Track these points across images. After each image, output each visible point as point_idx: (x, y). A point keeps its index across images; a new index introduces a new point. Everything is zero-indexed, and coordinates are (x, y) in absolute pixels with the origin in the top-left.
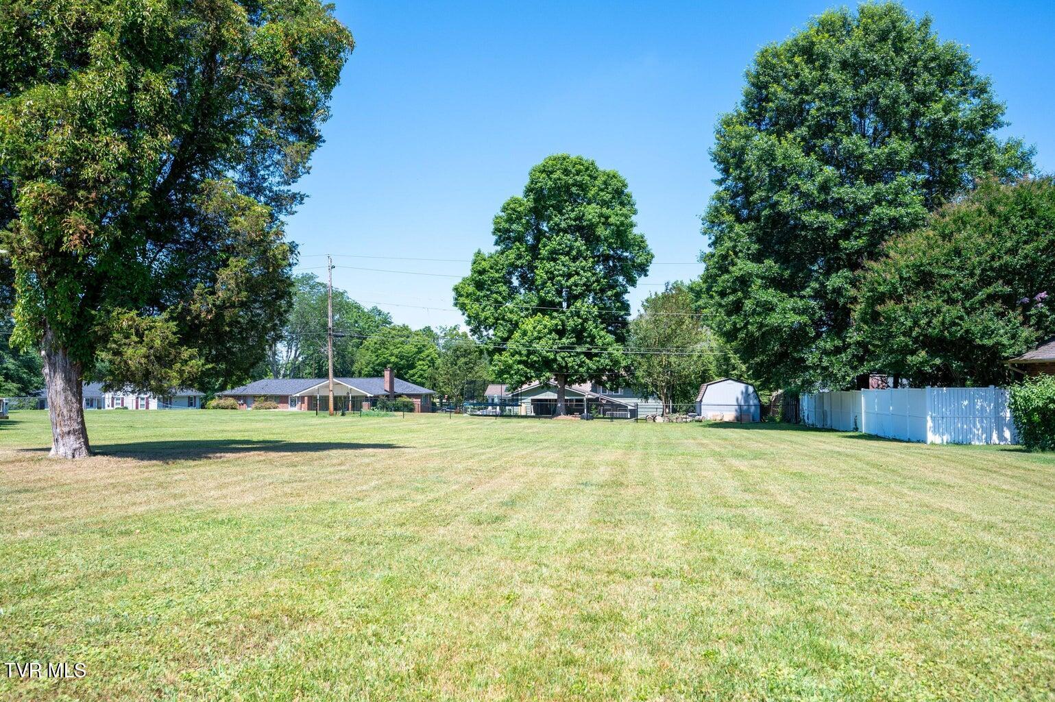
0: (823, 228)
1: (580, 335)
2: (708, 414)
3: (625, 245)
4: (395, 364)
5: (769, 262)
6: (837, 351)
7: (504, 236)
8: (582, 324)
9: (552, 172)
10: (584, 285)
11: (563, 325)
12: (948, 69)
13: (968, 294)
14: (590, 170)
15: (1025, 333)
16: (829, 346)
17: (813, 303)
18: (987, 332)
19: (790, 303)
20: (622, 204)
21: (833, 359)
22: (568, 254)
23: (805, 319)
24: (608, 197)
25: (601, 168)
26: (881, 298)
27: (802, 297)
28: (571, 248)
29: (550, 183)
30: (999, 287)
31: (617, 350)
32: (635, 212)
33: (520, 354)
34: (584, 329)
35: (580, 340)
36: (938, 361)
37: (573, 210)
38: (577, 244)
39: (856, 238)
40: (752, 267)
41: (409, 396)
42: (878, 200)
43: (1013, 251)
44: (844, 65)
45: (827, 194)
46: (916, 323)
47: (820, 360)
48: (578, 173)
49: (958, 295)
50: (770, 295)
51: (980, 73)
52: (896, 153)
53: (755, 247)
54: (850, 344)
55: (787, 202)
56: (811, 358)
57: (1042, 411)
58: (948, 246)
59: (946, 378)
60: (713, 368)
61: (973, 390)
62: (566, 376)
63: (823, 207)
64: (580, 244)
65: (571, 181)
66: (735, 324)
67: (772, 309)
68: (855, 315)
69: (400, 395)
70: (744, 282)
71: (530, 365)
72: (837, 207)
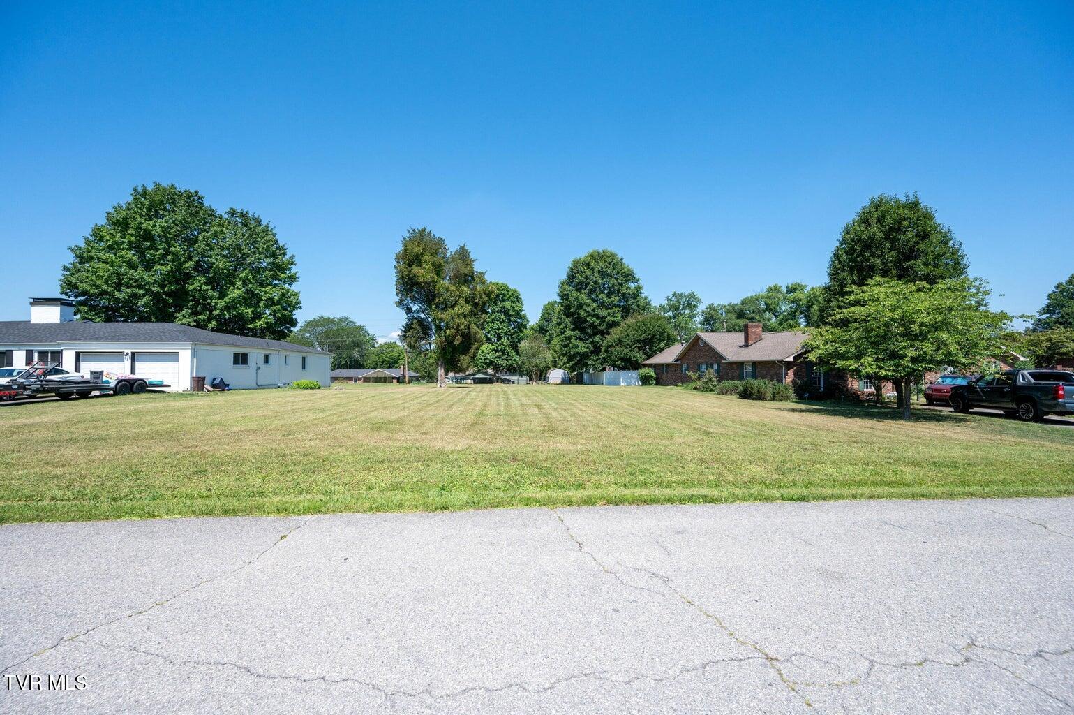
0: (593, 323)
2: (551, 381)
3: (520, 317)
4: (388, 362)
5: (577, 332)
6: (598, 359)
8: (504, 348)
10: (505, 333)
12: (628, 275)
13: (630, 346)
14: (505, 288)
15: (643, 357)
16: (595, 358)
17: (590, 345)
18: (634, 357)
19: (583, 345)
20: (518, 301)
21: (596, 362)
23: (587, 350)
24: (513, 299)
25: (510, 287)
26: (609, 347)
27: (587, 343)
30: (637, 345)
33: (481, 359)
34: (505, 350)
35: (503, 354)
36: (623, 364)
37: (500, 304)
38: (502, 317)
39: (603, 326)
40: (572, 333)
42: (609, 314)
43: (641, 336)
44: (599, 272)
45: (594, 312)
46: (618, 353)
47: (592, 362)
48: (503, 290)
49: (628, 346)
50: (577, 342)
51: (637, 276)
52: (614, 301)
53: (572, 326)
54: (601, 358)
55: (583, 314)
56: (589, 363)
57: (645, 376)
58: (626, 333)
59: (623, 368)
60: (550, 365)
61: (632, 371)
62: (497, 368)
63: (593, 316)
65: (500, 293)
67: (578, 347)
68: (603, 350)
70: (569, 338)
71: (486, 364)
72: (597, 316)
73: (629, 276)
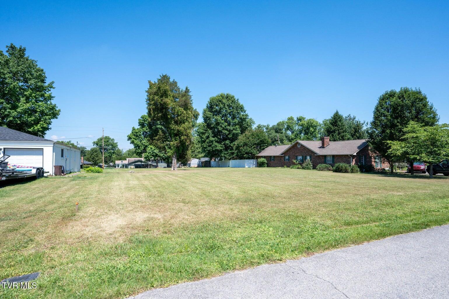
0: (225, 133)
5: (215, 138)
13: (251, 147)
15: (257, 152)
16: (226, 153)
18: (253, 152)
21: (226, 155)
23: (222, 148)
27: (222, 145)
30: (255, 146)
33: (151, 153)
36: (248, 156)
39: (230, 135)
40: (213, 139)
42: (234, 129)
43: (256, 141)
46: (245, 150)
47: (224, 155)
49: (250, 147)
50: (217, 144)
51: (245, 109)
54: (229, 152)
55: (220, 129)
61: (251, 160)
66: (210, 149)
70: (212, 141)
72: (227, 130)
73: (242, 108)
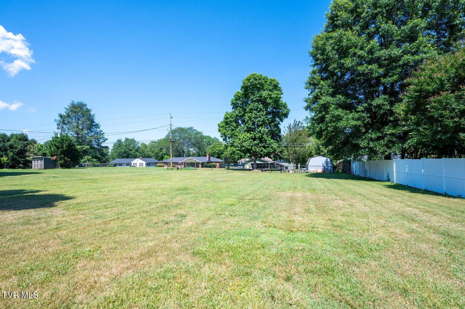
1: (261, 140)
2: (311, 169)
3: (278, 106)
5: (339, 96)
6: (378, 139)
7: (235, 106)
8: (262, 136)
9: (250, 80)
10: (262, 121)
11: (255, 136)
14: (265, 79)
16: (374, 136)
17: (364, 115)
19: (351, 116)
20: (277, 91)
21: (376, 143)
22: (256, 110)
23: (359, 123)
24: (271, 88)
28: (258, 108)
29: (249, 84)
31: (275, 145)
32: (282, 94)
33: (238, 147)
34: (262, 138)
35: (261, 141)
37: (258, 94)
38: (260, 106)
39: (391, 76)
40: (329, 99)
41: (215, 162)
42: (405, 53)
45: (372, 55)
47: (368, 143)
48: (260, 79)
50: (339, 112)
53: (331, 90)
54: (386, 135)
60: (313, 152)
62: (256, 155)
63: (369, 63)
64: (261, 106)
65: (257, 83)
66: (321, 128)
67: (341, 119)
69: (213, 162)
70: (325, 107)
71: (242, 151)
